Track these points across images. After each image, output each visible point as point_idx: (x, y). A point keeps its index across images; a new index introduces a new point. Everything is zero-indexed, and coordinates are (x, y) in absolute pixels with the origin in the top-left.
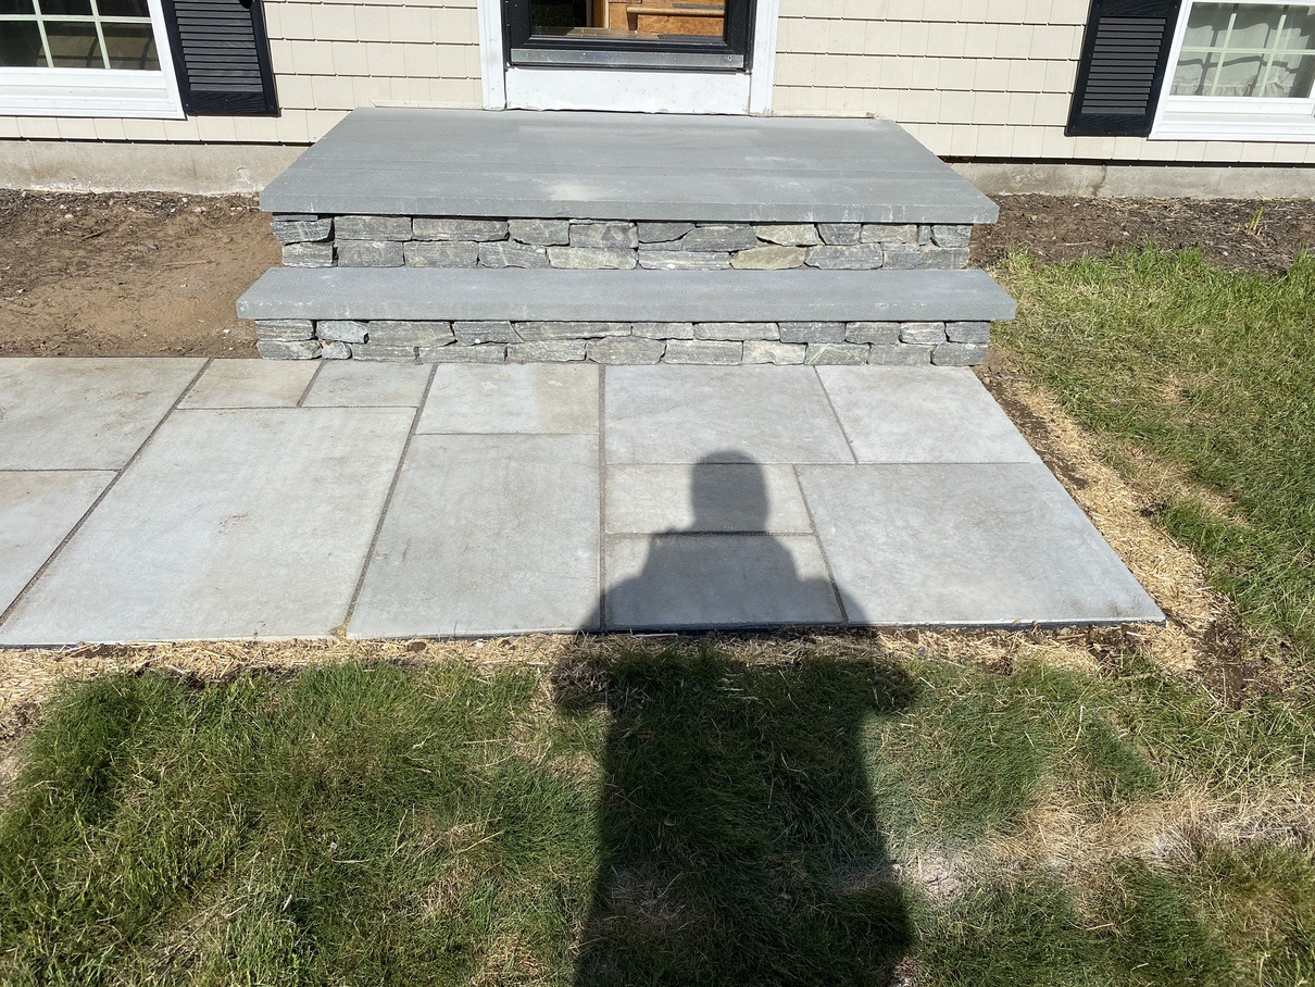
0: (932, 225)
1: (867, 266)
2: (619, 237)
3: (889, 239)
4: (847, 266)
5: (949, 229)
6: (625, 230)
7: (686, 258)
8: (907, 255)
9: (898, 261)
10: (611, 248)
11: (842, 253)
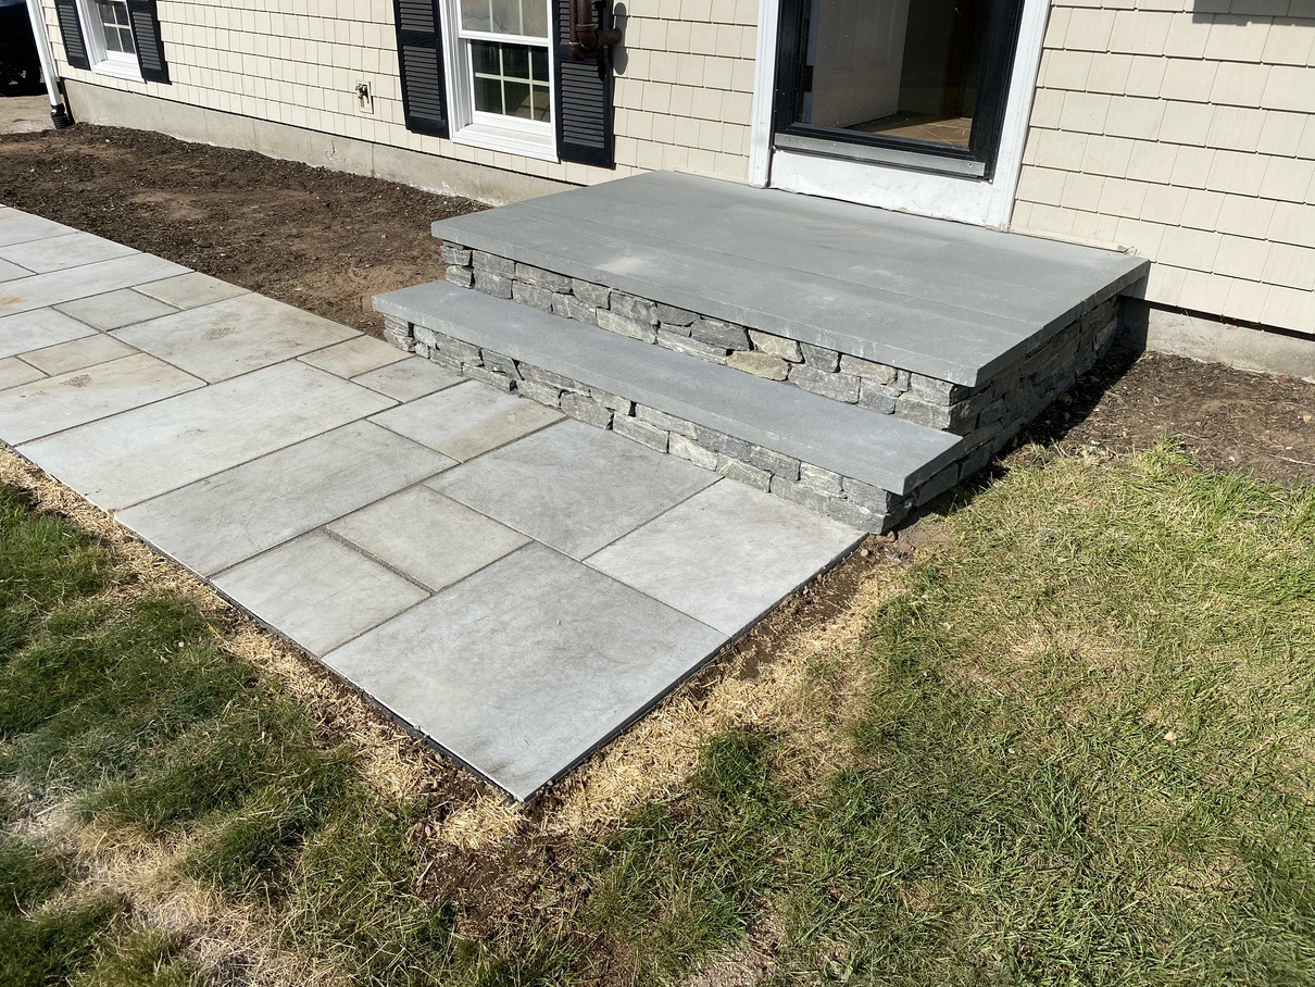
0: (911, 372)
1: (840, 398)
2: (644, 312)
3: (868, 376)
4: (823, 393)
5: (928, 381)
6: (647, 307)
7: (692, 345)
8: (882, 398)
9: (872, 400)
10: (637, 321)
11: (821, 378)
